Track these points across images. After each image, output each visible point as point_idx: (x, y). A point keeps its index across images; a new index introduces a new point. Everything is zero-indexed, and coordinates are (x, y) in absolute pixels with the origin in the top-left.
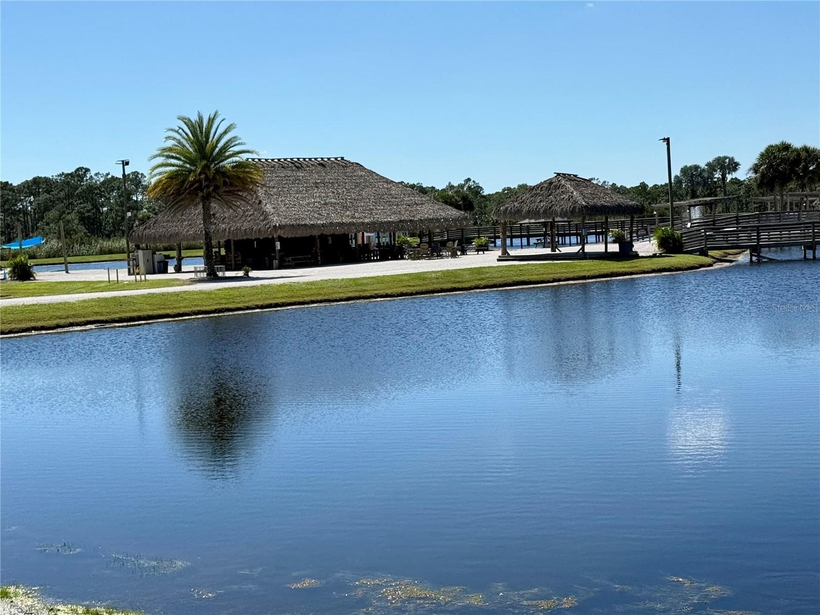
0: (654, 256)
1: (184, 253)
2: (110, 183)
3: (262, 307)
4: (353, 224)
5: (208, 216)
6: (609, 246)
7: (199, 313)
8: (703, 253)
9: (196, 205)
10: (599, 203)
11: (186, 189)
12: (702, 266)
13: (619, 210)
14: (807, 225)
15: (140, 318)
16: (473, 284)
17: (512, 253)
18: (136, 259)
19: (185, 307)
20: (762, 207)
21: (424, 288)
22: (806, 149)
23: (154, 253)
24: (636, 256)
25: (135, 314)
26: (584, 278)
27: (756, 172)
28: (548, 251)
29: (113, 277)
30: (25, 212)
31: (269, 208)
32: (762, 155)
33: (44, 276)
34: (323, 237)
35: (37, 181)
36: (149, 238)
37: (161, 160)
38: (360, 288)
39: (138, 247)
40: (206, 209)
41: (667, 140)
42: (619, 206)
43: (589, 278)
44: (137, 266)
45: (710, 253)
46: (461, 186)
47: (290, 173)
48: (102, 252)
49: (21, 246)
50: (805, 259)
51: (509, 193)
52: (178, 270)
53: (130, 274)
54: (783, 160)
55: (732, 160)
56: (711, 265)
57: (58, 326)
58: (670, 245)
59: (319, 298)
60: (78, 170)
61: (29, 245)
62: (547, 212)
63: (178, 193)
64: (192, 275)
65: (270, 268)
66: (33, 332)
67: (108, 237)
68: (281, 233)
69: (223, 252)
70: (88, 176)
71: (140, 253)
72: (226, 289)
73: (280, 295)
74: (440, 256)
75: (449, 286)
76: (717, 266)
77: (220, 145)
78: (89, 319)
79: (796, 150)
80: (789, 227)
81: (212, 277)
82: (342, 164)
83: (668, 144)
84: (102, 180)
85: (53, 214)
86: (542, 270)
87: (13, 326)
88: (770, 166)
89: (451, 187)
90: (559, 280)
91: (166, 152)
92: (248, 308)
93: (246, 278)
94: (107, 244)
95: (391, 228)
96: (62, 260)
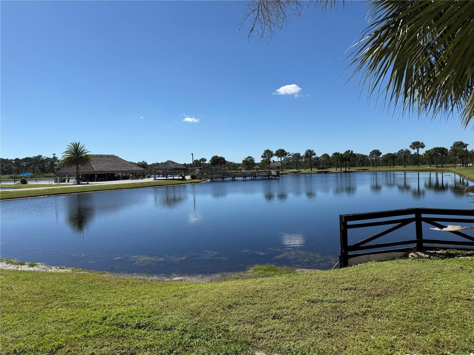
0: (190, 180)
1: (70, 177)
2: (48, 159)
3: (93, 191)
4: (116, 171)
5: (77, 168)
6: (180, 177)
7: (76, 192)
8: (200, 179)
9: (75, 165)
10: (178, 167)
11: (72, 161)
12: (200, 182)
13: (182, 169)
14: (222, 174)
15: (59, 194)
16: (148, 186)
17: (157, 178)
18: (57, 179)
19: (72, 191)
20: (211, 169)
21: (135, 187)
22: (221, 157)
23: (62, 177)
24: (186, 180)
25: (58, 193)
26: (174, 184)
27: (211, 162)
28: (165, 178)
29: (51, 183)
30: (23, 166)
31: (94, 167)
32: (212, 158)
33: (30, 183)
34: (108, 174)
35: (27, 158)
36: (61, 173)
37: (65, 154)
38: (119, 186)
39: (57, 176)
40: (77, 166)
41: (192, 154)
42: (182, 168)
43: (175, 184)
44: (57, 180)
45: (202, 179)
46: (142, 163)
47: (99, 158)
48: (46, 177)
49: (23, 175)
50: (222, 181)
51: (154, 165)
52: (68, 181)
53: (55, 182)
54: (216, 159)
55: (205, 159)
56: (202, 182)
57: (37, 196)
58: (193, 177)
59: (108, 189)
60: (39, 156)
61: (25, 175)
62: (165, 169)
63: (70, 162)
64: (73, 183)
65: (94, 181)
66: (29, 197)
67: (47, 173)
68: (97, 173)
69: (81, 177)
70: (42, 157)
71: (58, 177)
72: (83, 186)
73: (98, 188)
74: (138, 179)
75: (142, 186)
76: (203, 182)
77: (81, 151)
78: (46, 194)
79: (219, 157)
80: (218, 174)
81: (78, 183)
82: (113, 156)
83: (193, 155)
84: (46, 158)
85: (31, 167)
86: (164, 182)
87: (23, 196)
88: (214, 161)
89: (139, 163)
90: (168, 185)
91: (66, 152)
92: (89, 191)
93: (88, 184)
94: (47, 175)
95: (126, 172)
96: (35, 179)
